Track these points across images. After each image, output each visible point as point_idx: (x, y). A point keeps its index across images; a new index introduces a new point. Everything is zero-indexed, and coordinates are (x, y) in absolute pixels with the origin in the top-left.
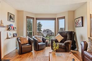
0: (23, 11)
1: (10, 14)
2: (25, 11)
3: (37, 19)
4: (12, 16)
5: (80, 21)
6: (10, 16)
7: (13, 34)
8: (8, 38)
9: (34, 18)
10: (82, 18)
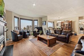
0: (12, 12)
3: (21, 19)
5: (45, 23)
9: (19, 18)
10: (45, 21)
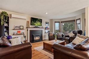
1: (46, 22)
7: (48, 31)
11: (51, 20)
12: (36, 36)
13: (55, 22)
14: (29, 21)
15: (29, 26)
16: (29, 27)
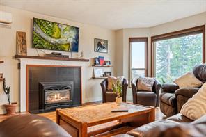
1: (98, 41)
2: (125, 29)
4: (102, 43)
6: (99, 43)
7: (105, 73)
8: (94, 78)
11: (117, 33)
12: (55, 89)
13: (131, 40)
14: (25, 34)
15: (24, 50)
16: (24, 54)
